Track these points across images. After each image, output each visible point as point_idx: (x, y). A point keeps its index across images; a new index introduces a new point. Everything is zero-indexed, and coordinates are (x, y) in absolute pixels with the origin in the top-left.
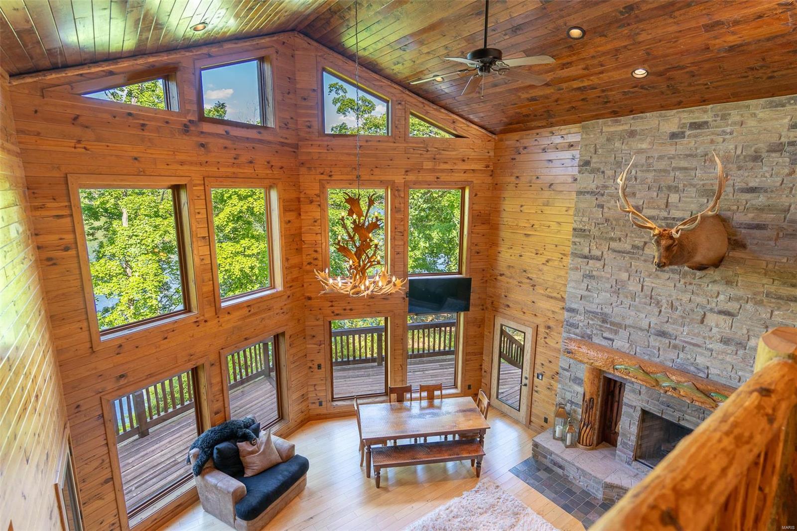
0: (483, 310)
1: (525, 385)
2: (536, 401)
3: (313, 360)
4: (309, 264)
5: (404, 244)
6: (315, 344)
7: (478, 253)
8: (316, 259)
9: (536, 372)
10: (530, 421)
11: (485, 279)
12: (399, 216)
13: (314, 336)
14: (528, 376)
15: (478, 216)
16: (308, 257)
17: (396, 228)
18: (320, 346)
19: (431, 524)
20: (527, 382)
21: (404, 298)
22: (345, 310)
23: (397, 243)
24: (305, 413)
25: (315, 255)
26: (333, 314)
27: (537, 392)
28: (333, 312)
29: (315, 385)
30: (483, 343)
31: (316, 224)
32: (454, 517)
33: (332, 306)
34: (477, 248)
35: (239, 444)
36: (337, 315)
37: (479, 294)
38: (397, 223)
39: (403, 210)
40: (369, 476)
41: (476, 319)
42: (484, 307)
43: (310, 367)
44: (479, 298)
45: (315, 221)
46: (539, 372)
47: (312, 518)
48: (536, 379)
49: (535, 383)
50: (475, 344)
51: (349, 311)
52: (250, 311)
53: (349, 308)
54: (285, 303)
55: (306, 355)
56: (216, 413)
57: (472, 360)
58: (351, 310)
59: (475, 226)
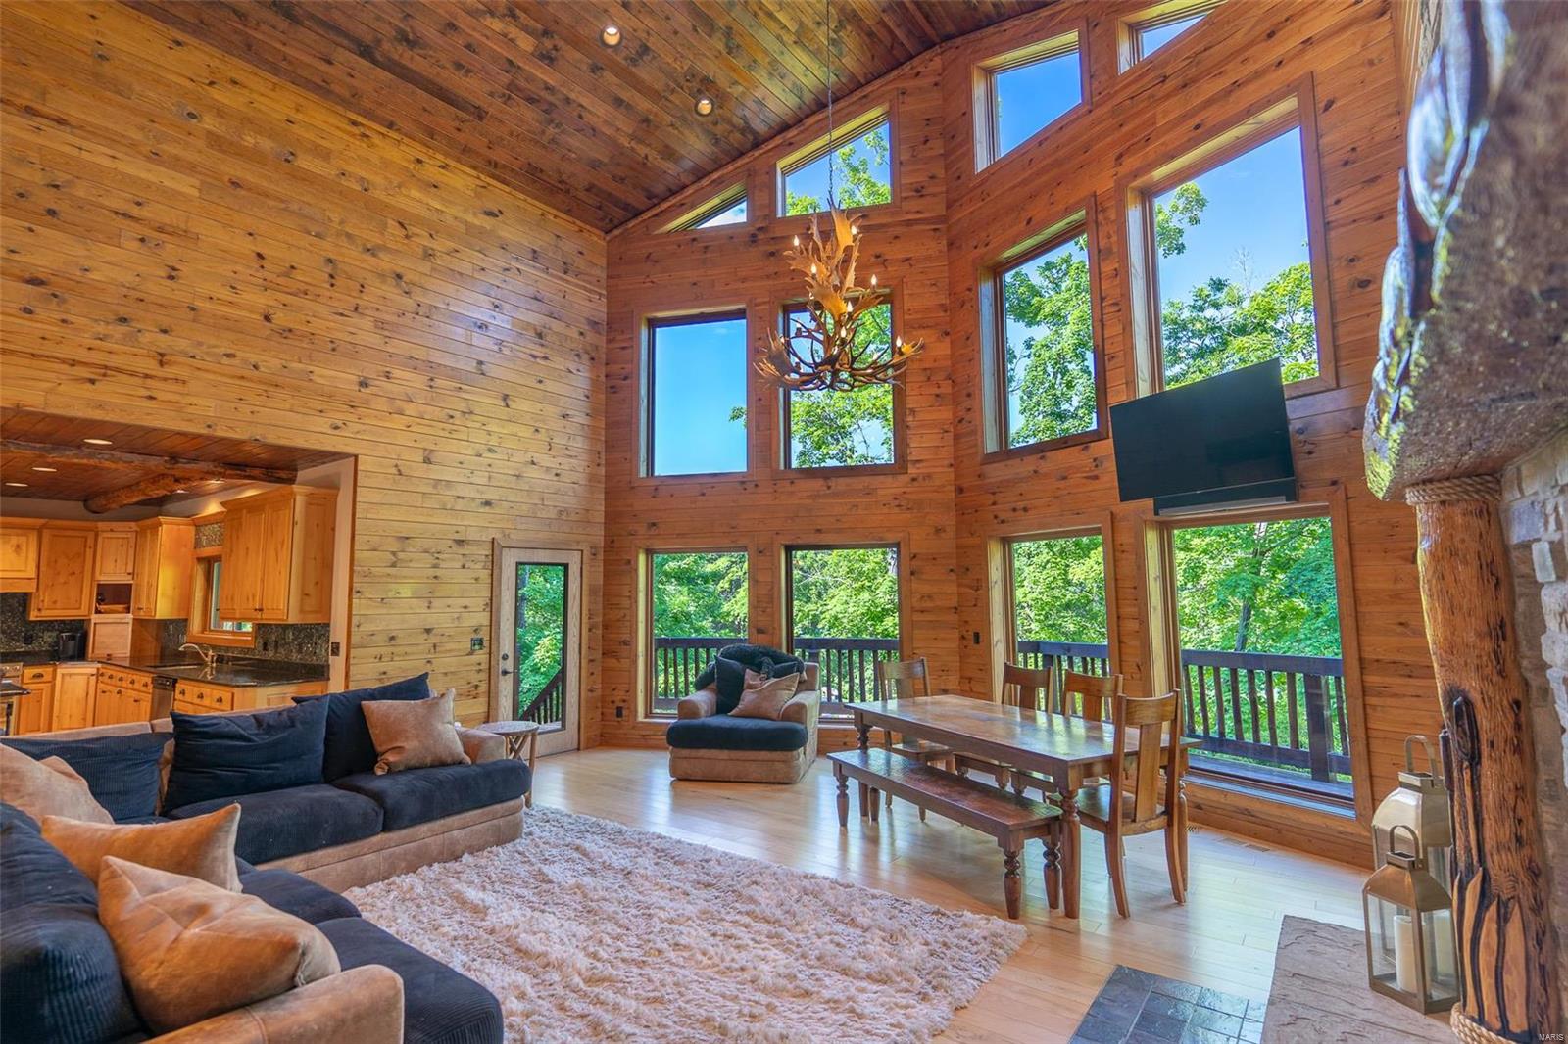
3: (964, 623)
4: (961, 421)
5: (1124, 329)
6: (969, 586)
7: (1364, 283)
8: (969, 410)
13: (968, 569)
17: (1103, 298)
18: (977, 591)
22: (1014, 510)
23: (1108, 333)
25: (968, 402)
26: (995, 521)
28: (996, 517)
29: (970, 680)
31: (969, 342)
33: (994, 504)
34: (1359, 267)
36: (1003, 521)
38: (1105, 285)
43: (963, 637)
45: (968, 339)
50: (1400, 629)
51: (1023, 513)
52: (829, 487)
53: (1021, 505)
54: (903, 490)
55: (956, 608)
56: (760, 631)
57: (1396, 695)
58: (1025, 510)
59: (1337, 202)
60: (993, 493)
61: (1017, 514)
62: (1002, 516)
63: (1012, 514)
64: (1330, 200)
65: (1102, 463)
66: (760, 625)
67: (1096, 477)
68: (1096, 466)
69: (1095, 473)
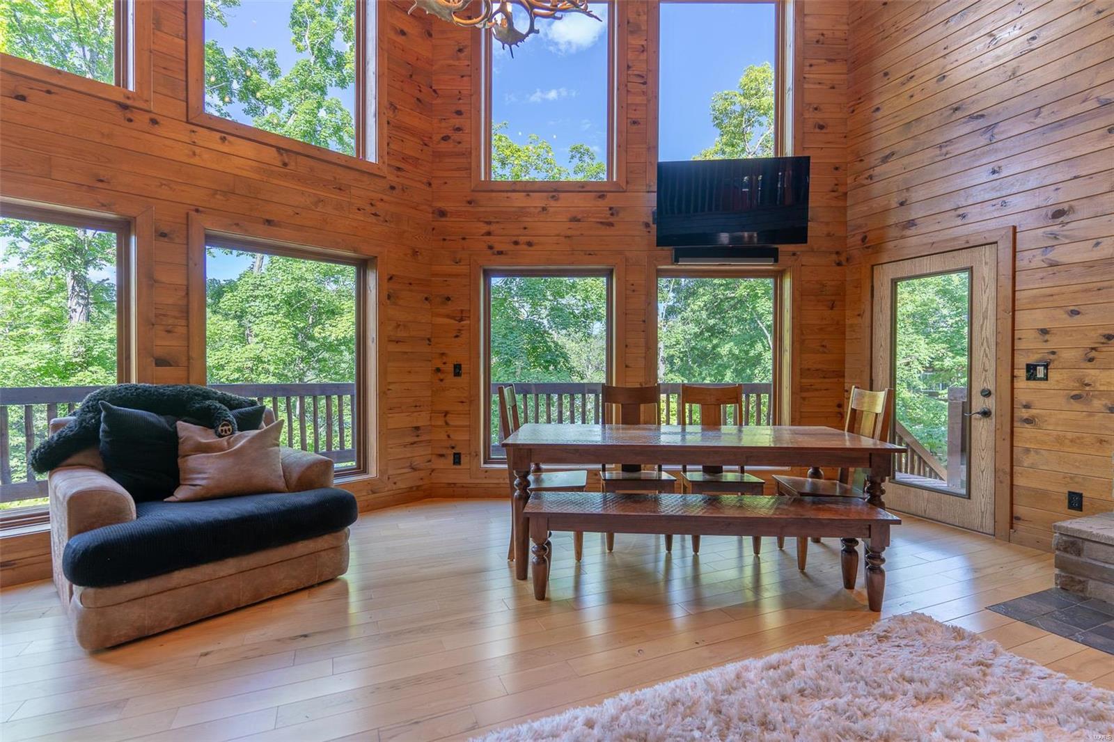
0: (839, 264)
1: (986, 414)
2: (1028, 450)
3: (443, 354)
4: (446, 138)
5: (648, 101)
6: (448, 316)
7: (821, 127)
8: (459, 129)
9: (1022, 361)
10: (1013, 519)
11: (841, 189)
12: (636, 41)
13: (448, 299)
14: (991, 387)
15: (818, 42)
16: (444, 124)
17: (629, 67)
18: (461, 320)
19: (709, 698)
20: (990, 403)
21: (647, 225)
22: (516, 243)
23: (631, 99)
24: (422, 474)
25: (457, 121)
26: (490, 252)
27: (1029, 421)
28: (491, 248)
29: (446, 413)
30: (844, 349)
31: (462, 55)
32: (801, 692)
33: (489, 234)
34: (819, 115)
35: (180, 424)
36: (500, 253)
37: (827, 224)
38: (631, 55)
39: (644, 28)
40: (522, 575)
41: (824, 286)
42: (843, 258)
43: (438, 370)
44: (828, 235)
45: (460, 50)
46: (1032, 359)
47: (305, 636)
48: (1022, 384)
49: (1021, 397)
50: (821, 349)
51: (525, 247)
52: (285, 165)
53: (522, 239)
54: (381, 196)
55: (429, 340)
56: (160, 362)
57: (817, 390)
58: (530, 244)
59: (811, 66)
60: (489, 223)
61: (518, 247)
62: (498, 247)
63: (513, 247)
64: (807, 63)
65: (618, 213)
66: (159, 352)
67: (611, 225)
68: (612, 214)
69: (610, 220)
